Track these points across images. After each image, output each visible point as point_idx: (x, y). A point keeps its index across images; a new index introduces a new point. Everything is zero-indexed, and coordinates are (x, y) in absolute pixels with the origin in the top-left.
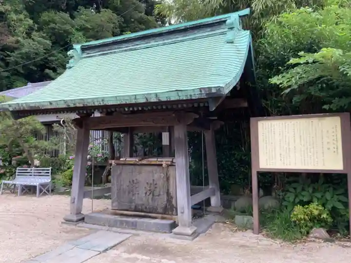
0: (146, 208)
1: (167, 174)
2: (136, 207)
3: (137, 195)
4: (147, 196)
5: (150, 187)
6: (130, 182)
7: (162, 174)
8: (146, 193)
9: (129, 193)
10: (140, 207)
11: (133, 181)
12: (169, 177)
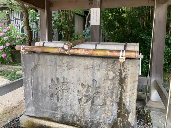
0: (80, 120)
1: (121, 73)
2: (63, 117)
3: (64, 100)
4: (81, 104)
5: (87, 91)
6: (52, 80)
7: (111, 73)
8: (80, 100)
9: (51, 96)
10: (70, 118)
11: (57, 79)
12: (125, 78)
